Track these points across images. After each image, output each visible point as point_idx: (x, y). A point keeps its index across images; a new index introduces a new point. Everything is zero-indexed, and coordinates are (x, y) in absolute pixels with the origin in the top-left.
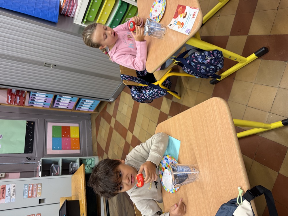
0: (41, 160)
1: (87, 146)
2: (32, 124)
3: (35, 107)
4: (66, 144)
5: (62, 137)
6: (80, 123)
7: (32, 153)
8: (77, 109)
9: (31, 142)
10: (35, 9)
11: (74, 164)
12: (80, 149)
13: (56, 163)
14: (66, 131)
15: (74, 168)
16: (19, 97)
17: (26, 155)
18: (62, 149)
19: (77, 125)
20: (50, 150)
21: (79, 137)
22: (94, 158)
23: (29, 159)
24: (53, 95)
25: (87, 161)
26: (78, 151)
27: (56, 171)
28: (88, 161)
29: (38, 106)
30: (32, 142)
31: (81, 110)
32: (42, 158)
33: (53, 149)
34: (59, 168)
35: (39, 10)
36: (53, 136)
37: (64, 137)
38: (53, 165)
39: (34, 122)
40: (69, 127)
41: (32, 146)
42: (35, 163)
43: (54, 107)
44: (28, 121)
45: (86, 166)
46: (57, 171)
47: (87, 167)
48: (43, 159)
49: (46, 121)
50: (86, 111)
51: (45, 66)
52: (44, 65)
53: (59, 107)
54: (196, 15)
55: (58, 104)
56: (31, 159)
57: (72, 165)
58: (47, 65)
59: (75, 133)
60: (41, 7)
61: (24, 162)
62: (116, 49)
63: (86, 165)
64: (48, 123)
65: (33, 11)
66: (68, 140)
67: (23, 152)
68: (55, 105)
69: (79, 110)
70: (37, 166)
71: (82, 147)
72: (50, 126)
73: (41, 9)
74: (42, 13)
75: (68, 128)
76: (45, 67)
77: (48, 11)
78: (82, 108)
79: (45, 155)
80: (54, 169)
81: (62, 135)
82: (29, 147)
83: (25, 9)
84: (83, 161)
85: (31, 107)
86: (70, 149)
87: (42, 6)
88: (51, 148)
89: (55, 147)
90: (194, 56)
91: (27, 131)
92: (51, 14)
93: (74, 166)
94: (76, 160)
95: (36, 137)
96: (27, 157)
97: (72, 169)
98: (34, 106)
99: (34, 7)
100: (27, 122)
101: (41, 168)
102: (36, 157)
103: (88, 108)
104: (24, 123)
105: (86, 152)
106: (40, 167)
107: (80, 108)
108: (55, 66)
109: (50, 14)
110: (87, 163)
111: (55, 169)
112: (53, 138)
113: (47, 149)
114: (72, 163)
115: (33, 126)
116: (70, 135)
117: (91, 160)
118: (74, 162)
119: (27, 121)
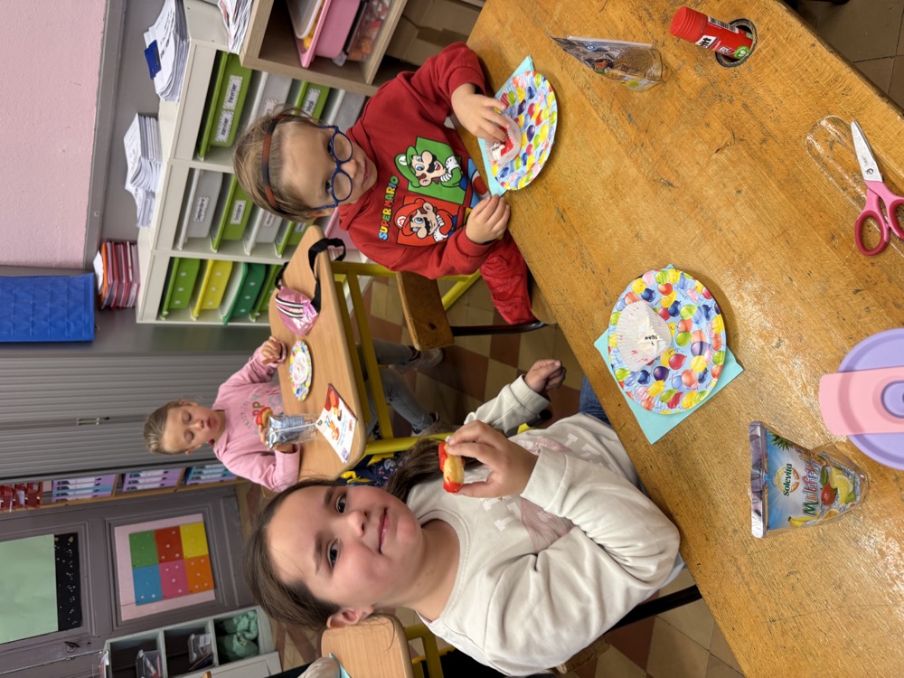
0: (107, 647)
1: (232, 573)
2: (71, 540)
3: (71, 501)
4: (174, 580)
5: (161, 561)
6: (206, 509)
7: (79, 625)
8: (189, 483)
9: (73, 594)
10: (33, 324)
11: (202, 637)
12: (215, 587)
13: (150, 645)
14: (169, 542)
15: (202, 648)
16: (23, 493)
17: (64, 633)
18: (165, 598)
19: (199, 518)
20: (130, 609)
21: (206, 552)
22: (255, 611)
23: (73, 645)
24: (114, 476)
25: (235, 621)
26: (209, 596)
27: (152, 669)
28: (239, 622)
29: (79, 498)
30: (77, 593)
31: (200, 482)
32: (108, 641)
33: (138, 602)
34: (158, 658)
35: (44, 323)
36: (133, 566)
37: (166, 561)
38: (141, 654)
39: (75, 535)
40: (177, 529)
41: (78, 605)
42: (91, 654)
43: (125, 489)
44: (57, 534)
45: (235, 636)
46: (156, 668)
47: (239, 639)
48: (111, 644)
49: (110, 524)
50: (216, 483)
51: (80, 424)
52: (78, 423)
53: (139, 487)
54: (353, 426)
55: (136, 482)
56: (78, 646)
57: (197, 641)
58: (83, 422)
59: (194, 545)
60: (47, 311)
61: (60, 657)
62: (228, 441)
63: (235, 633)
64: (116, 529)
65: (29, 329)
66: (177, 567)
67: (57, 630)
68: (126, 486)
69: (196, 484)
70: (99, 661)
71: (220, 581)
72: (122, 537)
73: (49, 320)
74: (53, 329)
75: (174, 533)
76: (82, 426)
77: (66, 320)
78: (203, 477)
79: (117, 625)
80: (146, 664)
81: (160, 555)
82: (69, 611)
83: (9, 331)
84: (225, 623)
85: (63, 504)
86: (187, 592)
87: (51, 309)
88: (132, 599)
89: (142, 597)
90: (384, 470)
91: (58, 564)
92: (75, 324)
93: (201, 645)
94: (206, 624)
95: (87, 576)
96: (66, 643)
97: (195, 655)
98: (69, 499)
99: (31, 319)
100: (57, 539)
101: (110, 668)
102: (94, 634)
103: (219, 475)
104: (47, 544)
105: (233, 592)
106: (107, 667)
107: (199, 478)
108: (108, 418)
109: (72, 325)
110: (235, 627)
111: (148, 663)
112: (133, 569)
113: (120, 606)
114: (193, 637)
115: (75, 545)
116: (181, 552)
117: (247, 616)
118: (201, 631)
119: (56, 536)
